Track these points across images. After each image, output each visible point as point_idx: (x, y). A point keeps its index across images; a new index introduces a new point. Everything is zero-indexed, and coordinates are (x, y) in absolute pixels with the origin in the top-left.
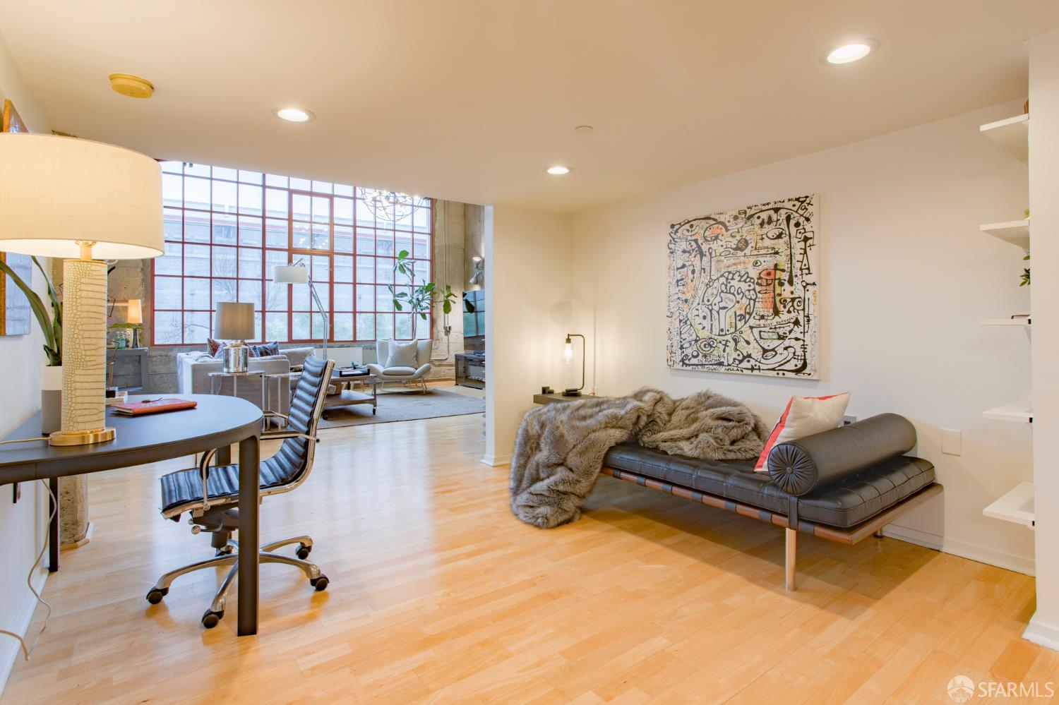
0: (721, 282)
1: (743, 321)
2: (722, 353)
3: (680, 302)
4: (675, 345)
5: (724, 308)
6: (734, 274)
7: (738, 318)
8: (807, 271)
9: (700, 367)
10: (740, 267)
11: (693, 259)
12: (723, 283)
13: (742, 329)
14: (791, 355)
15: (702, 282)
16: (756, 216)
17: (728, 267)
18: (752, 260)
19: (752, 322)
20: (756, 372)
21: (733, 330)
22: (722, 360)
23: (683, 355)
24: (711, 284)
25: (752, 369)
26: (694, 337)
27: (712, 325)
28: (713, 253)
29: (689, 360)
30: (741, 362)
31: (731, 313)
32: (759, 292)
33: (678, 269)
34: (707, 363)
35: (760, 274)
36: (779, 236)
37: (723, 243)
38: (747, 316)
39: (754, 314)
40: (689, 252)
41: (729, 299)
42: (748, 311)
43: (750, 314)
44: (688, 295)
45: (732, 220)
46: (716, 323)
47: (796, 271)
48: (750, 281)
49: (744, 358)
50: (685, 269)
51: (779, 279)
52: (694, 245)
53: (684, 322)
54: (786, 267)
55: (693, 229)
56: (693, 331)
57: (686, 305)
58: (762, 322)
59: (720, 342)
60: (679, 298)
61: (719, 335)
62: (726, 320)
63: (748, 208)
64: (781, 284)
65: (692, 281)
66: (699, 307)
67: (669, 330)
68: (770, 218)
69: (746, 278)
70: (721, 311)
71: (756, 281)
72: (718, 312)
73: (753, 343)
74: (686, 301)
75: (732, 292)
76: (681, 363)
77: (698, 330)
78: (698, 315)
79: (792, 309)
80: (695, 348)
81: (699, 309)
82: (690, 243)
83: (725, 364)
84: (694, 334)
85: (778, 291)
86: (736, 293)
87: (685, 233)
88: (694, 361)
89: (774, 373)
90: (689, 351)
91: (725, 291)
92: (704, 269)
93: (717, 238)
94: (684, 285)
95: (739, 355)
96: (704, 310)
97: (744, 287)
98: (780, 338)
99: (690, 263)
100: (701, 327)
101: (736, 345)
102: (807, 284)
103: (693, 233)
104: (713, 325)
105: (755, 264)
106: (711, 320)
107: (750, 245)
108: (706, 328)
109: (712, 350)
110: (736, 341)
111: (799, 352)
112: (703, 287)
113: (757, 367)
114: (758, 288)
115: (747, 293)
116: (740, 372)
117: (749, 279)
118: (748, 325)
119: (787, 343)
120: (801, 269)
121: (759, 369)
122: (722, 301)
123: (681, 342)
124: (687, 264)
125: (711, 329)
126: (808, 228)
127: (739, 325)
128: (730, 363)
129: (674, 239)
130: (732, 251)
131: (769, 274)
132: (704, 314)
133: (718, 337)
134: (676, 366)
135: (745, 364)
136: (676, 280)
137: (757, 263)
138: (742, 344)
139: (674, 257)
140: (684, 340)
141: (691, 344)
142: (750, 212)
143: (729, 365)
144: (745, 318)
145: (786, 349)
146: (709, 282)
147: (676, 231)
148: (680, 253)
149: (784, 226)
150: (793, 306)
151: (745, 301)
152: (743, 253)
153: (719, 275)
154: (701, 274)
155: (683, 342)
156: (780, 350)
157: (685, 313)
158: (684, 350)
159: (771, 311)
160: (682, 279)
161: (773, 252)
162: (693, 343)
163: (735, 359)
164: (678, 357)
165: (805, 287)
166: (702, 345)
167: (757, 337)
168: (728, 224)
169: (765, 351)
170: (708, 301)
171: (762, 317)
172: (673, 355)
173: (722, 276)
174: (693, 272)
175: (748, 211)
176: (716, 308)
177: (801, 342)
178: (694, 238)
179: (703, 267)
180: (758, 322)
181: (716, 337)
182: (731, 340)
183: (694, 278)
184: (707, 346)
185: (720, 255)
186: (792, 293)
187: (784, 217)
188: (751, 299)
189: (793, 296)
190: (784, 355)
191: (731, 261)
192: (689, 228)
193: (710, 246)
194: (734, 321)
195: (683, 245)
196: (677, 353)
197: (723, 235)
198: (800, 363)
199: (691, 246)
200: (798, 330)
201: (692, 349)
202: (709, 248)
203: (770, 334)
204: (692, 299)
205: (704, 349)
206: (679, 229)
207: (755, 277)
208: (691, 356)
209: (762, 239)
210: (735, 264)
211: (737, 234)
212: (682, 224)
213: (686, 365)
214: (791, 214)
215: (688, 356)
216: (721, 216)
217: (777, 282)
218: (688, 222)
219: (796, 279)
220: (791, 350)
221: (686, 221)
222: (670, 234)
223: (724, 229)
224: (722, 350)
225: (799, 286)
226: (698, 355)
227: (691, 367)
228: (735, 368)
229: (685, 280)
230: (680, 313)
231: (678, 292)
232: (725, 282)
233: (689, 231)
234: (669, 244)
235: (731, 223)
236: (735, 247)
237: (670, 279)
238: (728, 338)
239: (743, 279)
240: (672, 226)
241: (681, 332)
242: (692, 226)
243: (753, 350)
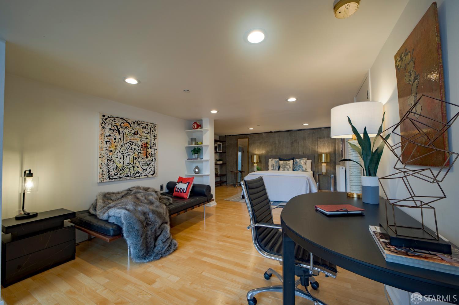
0: (128, 145)
1: (136, 160)
2: (128, 172)
3: (108, 151)
4: (105, 171)
6: (133, 143)
7: (135, 159)
8: (155, 145)
9: (118, 179)
10: (135, 141)
11: (115, 134)
13: (136, 163)
14: (151, 170)
15: (120, 144)
16: (141, 125)
17: (131, 140)
18: (140, 139)
19: (139, 160)
20: (141, 177)
21: (132, 163)
22: (128, 175)
23: (109, 175)
24: (124, 145)
25: (139, 176)
26: (115, 166)
27: (124, 161)
28: (125, 133)
29: (113, 177)
30: (135, 174)
31: (132, 157)
33: (106, 136)
34: (122, 177)
36: (148, 133)
37: (129, 130)
38: (138, 158)
39: (140, 158)
40: (113, 130)
41: (131, 152)
42: (138, 156)
43: (139, 157)
44: (112, 148)
45: (132, 123)
46: (125, 161)
47: (152, 145)
49: (137, 173)
50: (111, 137)
51: (148, 147)
52: (116, 128)
53: (110, 160)
54: (150, 143)
55: (115, 121)
56: (115, 164)
57: (111, 153)
58: (143, 160)
59: (128, 168)
60: (107, 150)
61: (127, 165)
62: (130, 159)
63: (139, 121)
64: (148, 148)
65: (114, 143)
66: (118, 154)
67: (101, 164)
68: (145, 127)
69: (137, 145)
70: (128, 156)
72: (127, 156)
73: (140, 168)
74: (111, 151)
75: (132, 149)
76: (108, 179)
77: (118, 164)
78: (117, 157)
79: (151, 156)
80: (116, 171)
82: (113, 127)
83: (130, 176)
85: (147, 151)
86: (134, 150)
87: (111, 121)
88: (115, 177)
89: (146, 176)
90: (113, 173)
91: (129, 148)
92: (120, 139)
93: (126, 128)
94: (110, 144)
95: (135, 172)
96: (120, 155)
97: (137, 148)
98: (148, 165)
99: (113, 135)
100: (119, 162)
101: (134, 168)
103: (115, 122)
104: (124, 162)
105: (141, 141)
106: (124, 160)
107: (139, 134)
108: (121, 163)
109: (124, 171)
110: (134, 167)
111: (153, 169)
112: (119, 146)
114: (141, 149)
115: (138, 150)
116: (135, 178)
117: (138, 146)
118: (138, 161)
119: (150, 166)
120: (154, 145)
121: (142, 176)
122: (128, 152)
123: (108, 169)
124: (112, 135)
125: (124, 163)
126: (155, 133)
127: (135, 161)
128: (131, 175)
129: (104, 122)
130: (132, 134)
131: (145, 145)
132: (120, 157)
134: (105, 181)
135: (137, 175)
136: (105, 141)
138: (136, 168)
139: (104, 130)
141: (114, 170)
142: (139, 123)
143: (131, 176)
144: (137, 159)
145: (149, 168)
146: (123, 144)
147: (106, 119)
148: (108, 129)
149: (149, 130)
151: (137, 153)
152: (136, 136)
153: (127, 142)
155: (109, 169)
156: (148, 169)
157: (110, 156)
158: (110, 173)
159: (145, 157)
160: (109, 141)
161: (146, 138)
162: (115, 169)
163: (133, 174)
164: (107, 176)
165: (154, 150)
166: (119, 170)
167: (141, 165)
168: (131, 124)
169: (144, 170)
170: (122, 152)
171: (143, 159)
172: (103, 176)
173: (128, 143)
174: (115, 139)
175: (138, 122)
176: (126, 155)
177: (153, 166)
178: (115, 125)
179: (120, 138)
180: (141, 160)
182: (132, 167)
183: (115, 141)
184: (122, 170)
185: (128, 135)
186: (151, 151)
187: (149, 128)
188: (139, 152)
189: (151, 152)
190: (149, 170)
191: (132, 138)
192: (113, 120)
193: (124, 130)
194: (133, 160)
195: (110, 126)
196: (106, 174)
197: (129, 127)
198: (153, 172)
199: (114, 128)
200: (153, 162)
201: (114, 172)
202: (123, 131)
203: (145, 164)
204: (114, 150)
205: (120, 171)
206: (107, 118)
207: (141, 145)
208: (114, 175)
209: (143, 133)
210: (133, 139)
211: (134, 129)
212: (109, 117)
213: (111, 179)
214: (152, 128)
215: (112, 175)
216: (128, 120)
217: (147, 147)
218: (113, 117)
219: (152, 147)
220: (151, 169)
221: (112, 116)
222: (102, 119)
223: (129, 125)
224: (128, 171)
225: (153, 150)
226: (117, 174)
227: (114, 180)
228: (133, 177)
229: (110, 142)
230: (107, 156)
231: (106, 147)
232: (129, 145)
233: (113, 121)
234: (101, 123)
235: (132, 125)
236: (133, 133)
237: (101, 140)
238: (131, 166)
239: (136, 145)
240: (104, 116)
241: (108, 165)
242: (115, 119)
243: (140, 170)
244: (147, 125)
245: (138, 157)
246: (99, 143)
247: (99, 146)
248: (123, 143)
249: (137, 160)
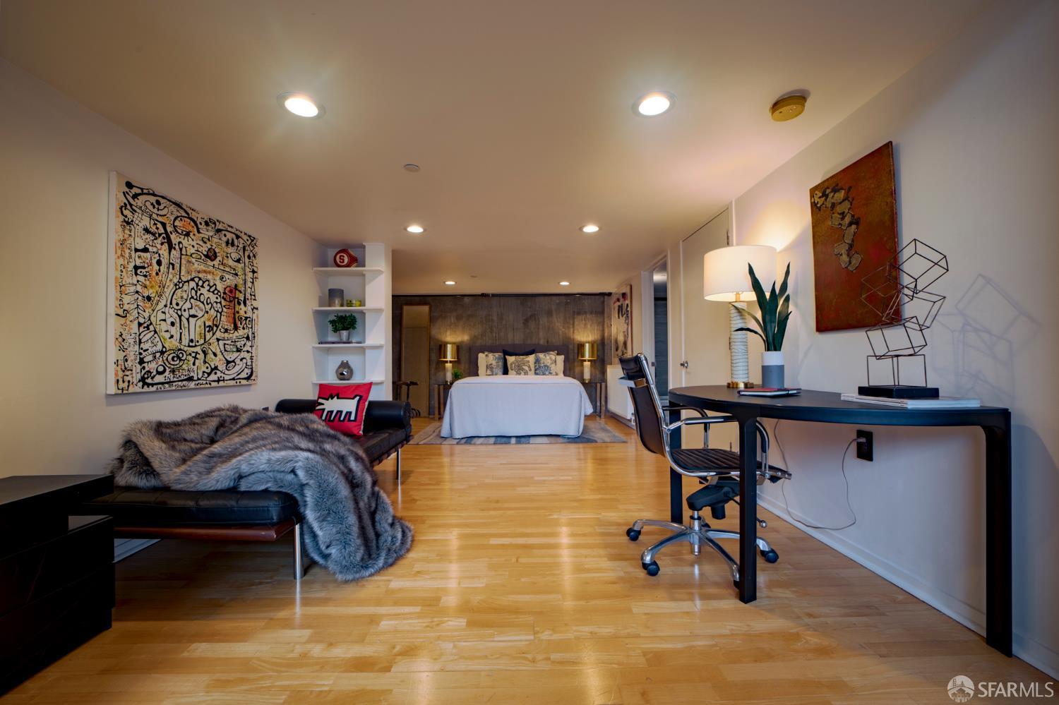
0: (191, 287)
1: (211, 333)
2: (192, 366)
3: (140, 298)
4: (131, 357)
5: (194, 316)
6: (204, 282)
7: (207, 329)
8: (253, 297)
9: (167, 385)
10: (209, 277)
11: (159, 246)
12: (193, 289)
13: (211, 341)
14: (245, 365)
15: (171, 280)
16: (223, 232)
17: (199, 272)
18: (220, 274)
19: (218, 334)
20: (221, 383)
21: (202, 341)
22: (192, 374)
23: (143, 372)
24: (181, 285)
25: (218, 381)
26: (159, 347)
27: (181, 333)
28: (184, 249)
29: (152, 378)
30: (209, 374)
31: (200, 322)
32: (224, 306)
33: (136, 250)
34: (175, 379)
35: (225, 289)
36: (238, 261)
37: (194, 243)
38: (215, 328)
39: (220, 327)
40: (153, 234)
41: (199, 308)
42: (215, 323)
43: (217, 327)
44: (151, 291)
45: (203, 224)
46: (185, 332)
47: (248, 296)
48: (217, 294)
49: (212, 370)
50: (148, 255)
51: (238, 298)
52: (162, 230)
53: (146, 326)
54: (242, 289)
55: (161, 207)
56: (158, 339)
57: (148, 305)
58: (226, 335)
59: (190, 354)
60: (137, 292)
61: (189, 346)
62: (195, 329)
63: (218, 221)
64: (239, 304)
65: (157, 274)
66: (167, 310)
67: (121, 335)
68: (233, 240)
69: (213, 289)
70: (191, 319)
71: (222, 295)
72: (188, 320)
73: (220, 356)
74: (149, 298)
75: (202, 300)
76: (141, 384)
77: (165, 339)
78: (165, 320)
79: (245, 326)
80: (160, 361)
81: (167, 313)
82: (155, 224)
83: (195, 378)
84: (160, 344)
85: (237, 309)
86: (205, 302)
87: (148, 204)
88: (159, 379)
89: (233, 383)
90: (152, 367)
91: (195, 297)
92: (173, 265)
93: (188, 234)
94: (145, 276)
95: (207, 368)
96: (171, 315)
97: (213, 298)
98: (239, 350)
99: (155, 250)
100: (168, 335)
101: (205, 357)
102: (254, 308)
103: (160, 213)
104: (183, 334)
105: (222, 278)
106: (181, 329)
107: (219, 259)
108: (175, 338)
109: (181, 364)
110: (205, 353)
111: (249, 363)
112: (170, 287)
113: (222, 379)
114: (224, 303)
115: (215, 305)
116: (209, 386)
117: (216, 292)
118: (215, 337)
119: (243, 354)
120: (251, 294)
121: (224, 380)
122: (192, 308)
123: (140, 354)
124: (151, 249)
125: (181, 339)
126: (255, 262)
127: (208, 336)
128: (199, 377)
129: (131, 205)
130: (203, 257)
131: (231, 291)
132: (172, 320)
133: (188, 348)
134: (131, 389)
135: (213, 377)
136: (133, 264)
137: (223, 278)
138: (210, 355)
139: (130, 231)
140: (145, 351)
141: (155, 357)
142: (220, 226)
143: (199, 379)
144: (212, 329)
145: (241, 360)
146: (179, 282)
147: (135, 196)
148: (140, 229)
149: (241, 253)
150: (246, 323)
151: (213, 312)
152: (212, 263)
153: (189, 279)
154: (168, 268)
155: (144, 354)
156: (238, 361)
157: (146, 315)
158: (145, 365)
159: (232, 325)
160: (144, 268)
161: (234, 272)
162: (158, 355)
163: (204, 372)
164: (136, 374)
165: (253, 310)
166: (170, 358)
167: (222, 349)
168: (200, 226)
169: (228, 362)
170: (177, 304)
171: (226, 331)
172: (127, 373)
173: (192, 280)
174: (159, 263)
175: (217, 223)
176: (186, 314)
177: (250, 354)
178: (160, 219)
179: (171, 261)
180: (223, 335)
181: (186, 349)
182: (200, 352)
183: (159, 270)
184: (175, 359)
185: (191, 256)
186: (245, 312)
187: (241, 246)
188: (218, 311)
189: (246, 315)
190: (240, 365)
191: (202, 267)
192: (155, 203)
193: (180, 240)
194: (203, 332)
195: (146, 222)
196: (134, 369)
197: (194, 235)
198: (249, 371)
199: (157, 228)
200: (249, 344)
201: (157, 363)
202: (180, 243)
203: (232, 347)
204: (157, 298)
205: (172, 363)
206: (139, 194)
207: (222, 291)
208: (155, 373)
209: (227, 257)
210: (205, 272)
211: (207, 242)
212: (145, 191)
213: (148, 385)
214: (246, 246)
215: (151, 373)
216: (193, 212)
217: (236, 300)
218: (154, 195)
219: (247, 302)
220: (244, 361)
221: (151, 192)
222: (124, 193)
223: (195, 229)
224: (191, 363)
225: (250, 308)
226: (165, 370)
227: (155, 387)
228: (204, 382)
229: (147, 270)
230: (138, 313)
231: (135, 283)
232: (195, 288)
233: (154, 207)
234: (122, 207)
235: (202, 227)
236: (205, 253)
237: (121, 261)
238: (198, 349)
239: (211, 290)
240: (129, 185)
241: (140, 340)
242: (158, 203)
243: (219, 362)
244: (238, 237)
245: (216, 325)
246: (116, 269)
247: (116, 278)
248: (180, 278)
249: (213, 335)
